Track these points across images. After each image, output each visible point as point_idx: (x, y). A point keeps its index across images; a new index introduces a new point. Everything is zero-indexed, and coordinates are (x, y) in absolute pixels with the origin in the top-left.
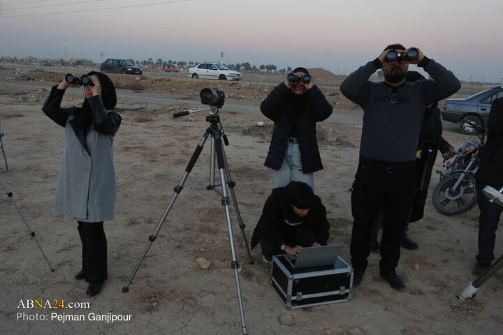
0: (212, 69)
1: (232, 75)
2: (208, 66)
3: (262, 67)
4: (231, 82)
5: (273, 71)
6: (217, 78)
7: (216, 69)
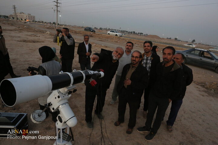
1: (120, 35)
2: (113, 31)
5: (142, 35)
7: (115, 33)
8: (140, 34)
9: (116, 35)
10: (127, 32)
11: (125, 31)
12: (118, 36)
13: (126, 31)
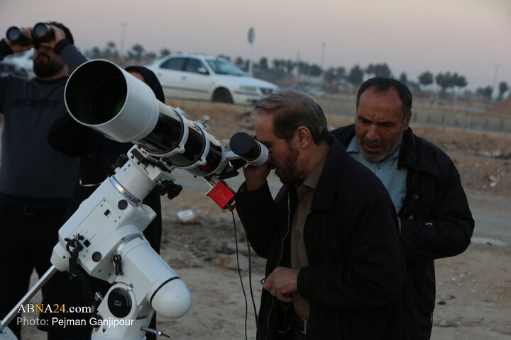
0: (196, 71)
1: (250, 90)
2: (189, 64)
3: (426, 79)
4: (241, 110)
5: (457, 90)
6: (209, 96)
7: (207, 73)
8: (435, 87)
9: (222, 95)
10: (315, 71)
11: (290, 66)
12: (236, 98)
13: (304, 68)
